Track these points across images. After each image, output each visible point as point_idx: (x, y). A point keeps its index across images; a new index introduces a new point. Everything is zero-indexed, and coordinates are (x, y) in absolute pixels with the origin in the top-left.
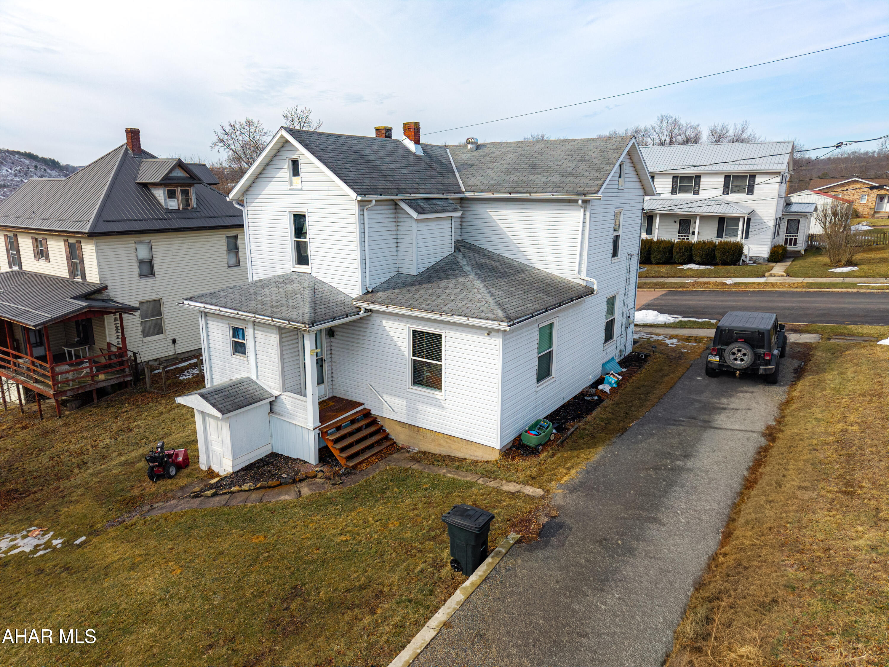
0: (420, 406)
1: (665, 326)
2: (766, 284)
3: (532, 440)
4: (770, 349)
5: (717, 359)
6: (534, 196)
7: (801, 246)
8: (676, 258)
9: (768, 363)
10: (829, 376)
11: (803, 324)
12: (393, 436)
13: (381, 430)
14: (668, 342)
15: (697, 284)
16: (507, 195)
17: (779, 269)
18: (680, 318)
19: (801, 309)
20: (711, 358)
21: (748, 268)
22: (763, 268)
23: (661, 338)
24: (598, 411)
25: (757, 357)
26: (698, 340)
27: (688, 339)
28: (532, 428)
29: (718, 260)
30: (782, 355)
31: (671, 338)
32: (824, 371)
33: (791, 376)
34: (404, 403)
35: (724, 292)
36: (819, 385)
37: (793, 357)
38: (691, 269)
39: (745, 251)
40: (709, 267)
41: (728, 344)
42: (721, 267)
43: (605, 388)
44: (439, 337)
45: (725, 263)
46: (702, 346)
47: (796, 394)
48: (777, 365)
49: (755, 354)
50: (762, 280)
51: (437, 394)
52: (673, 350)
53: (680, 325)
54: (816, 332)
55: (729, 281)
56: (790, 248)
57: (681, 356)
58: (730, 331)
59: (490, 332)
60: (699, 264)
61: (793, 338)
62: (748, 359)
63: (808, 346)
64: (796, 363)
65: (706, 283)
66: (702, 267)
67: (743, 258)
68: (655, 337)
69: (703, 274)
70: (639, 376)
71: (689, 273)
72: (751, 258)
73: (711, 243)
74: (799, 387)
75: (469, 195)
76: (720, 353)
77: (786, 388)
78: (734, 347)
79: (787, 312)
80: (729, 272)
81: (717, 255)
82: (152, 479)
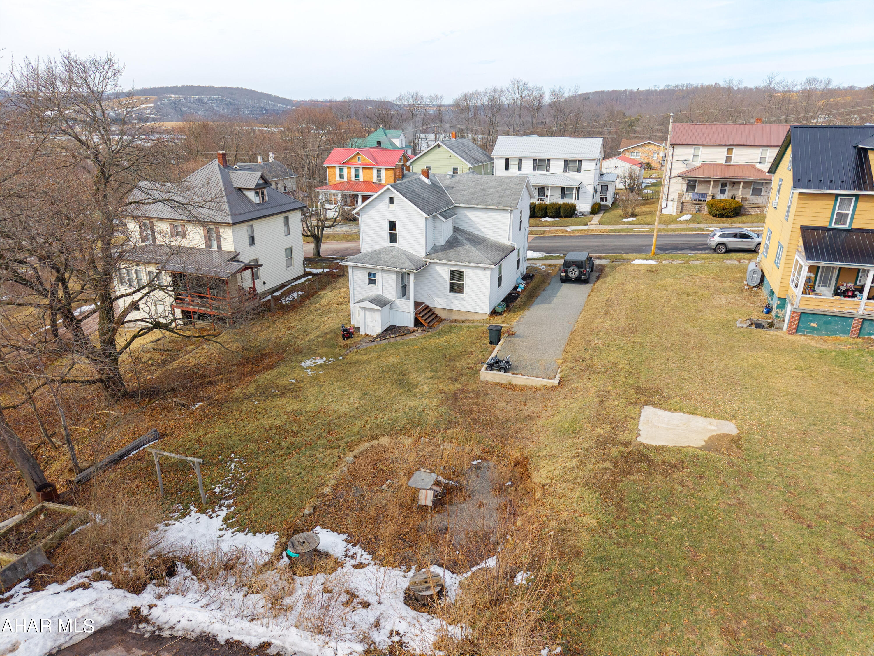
0: (453, 301)
1: (538, 259)
2: (588, 230)
3: (499, 309)
4: (586, 269)
5: (565, 274)
6: (488, 207)
7: (609, 202)
8: (537, 214)
9: (585, 274)
10: (608, 278)
11: (603, 255)
12: (439, 315)
13: (434, 313)
14: (541, 267)
15: (551, 231)
16: (476, 206)
17: (596, 219)
18: (545, 254)
19: (604, 246)
20: (562, 274)
21: (579, 219)
22: (587, 219)
23: (537, 266)
24: (519, 299)
25: (581, 272)
26: (555, 266)
27: (550, 265)
28: (498, 305)
29: (562, 215)
30: (592, 271)
31: (542, 265)
32: (607, 276)
33: (595, 280)
34: (445, 300)
35: (566, 236)
36: (604, 282)
37: (596, 271)
38: (547, 221)
39: (577, 208)
40: (557, 219)
41: (569, 267)
42: (564, 219)
43: (519, 290)
44: (463, 272)
45: (566, 216)
46: (557, 268)
47: (595, 286)
48: (589, 276)
49: (580, 271)
50: (586, 228)
51: (461, 295)
52: (544, 271)
53: (545, 258)
54: (608, 258)
55: (569, 229)
56: (603, 203)
57: (548, 274)
58: (570, 262)
59: (485, 269)
60: (551, 217)
61: (597, 262)
62: (577, 273)
63: (603, 266)
64: (597, 274)
65: (556, 231)
66: (553, 219)
67: (576, 212)
68: (535, 266)
69: (554, 224)
70: (532, 284)
71: (546, 224)
72: (581, 212)
73: (557, 204)
74: (597, 284)
75: (457, 205)
76: (566, 272)
77: (592, 285)
78: (571, 269)
79: (597, 248)
80: (568, 223)
81: (562, 211)
82: (344, 339)
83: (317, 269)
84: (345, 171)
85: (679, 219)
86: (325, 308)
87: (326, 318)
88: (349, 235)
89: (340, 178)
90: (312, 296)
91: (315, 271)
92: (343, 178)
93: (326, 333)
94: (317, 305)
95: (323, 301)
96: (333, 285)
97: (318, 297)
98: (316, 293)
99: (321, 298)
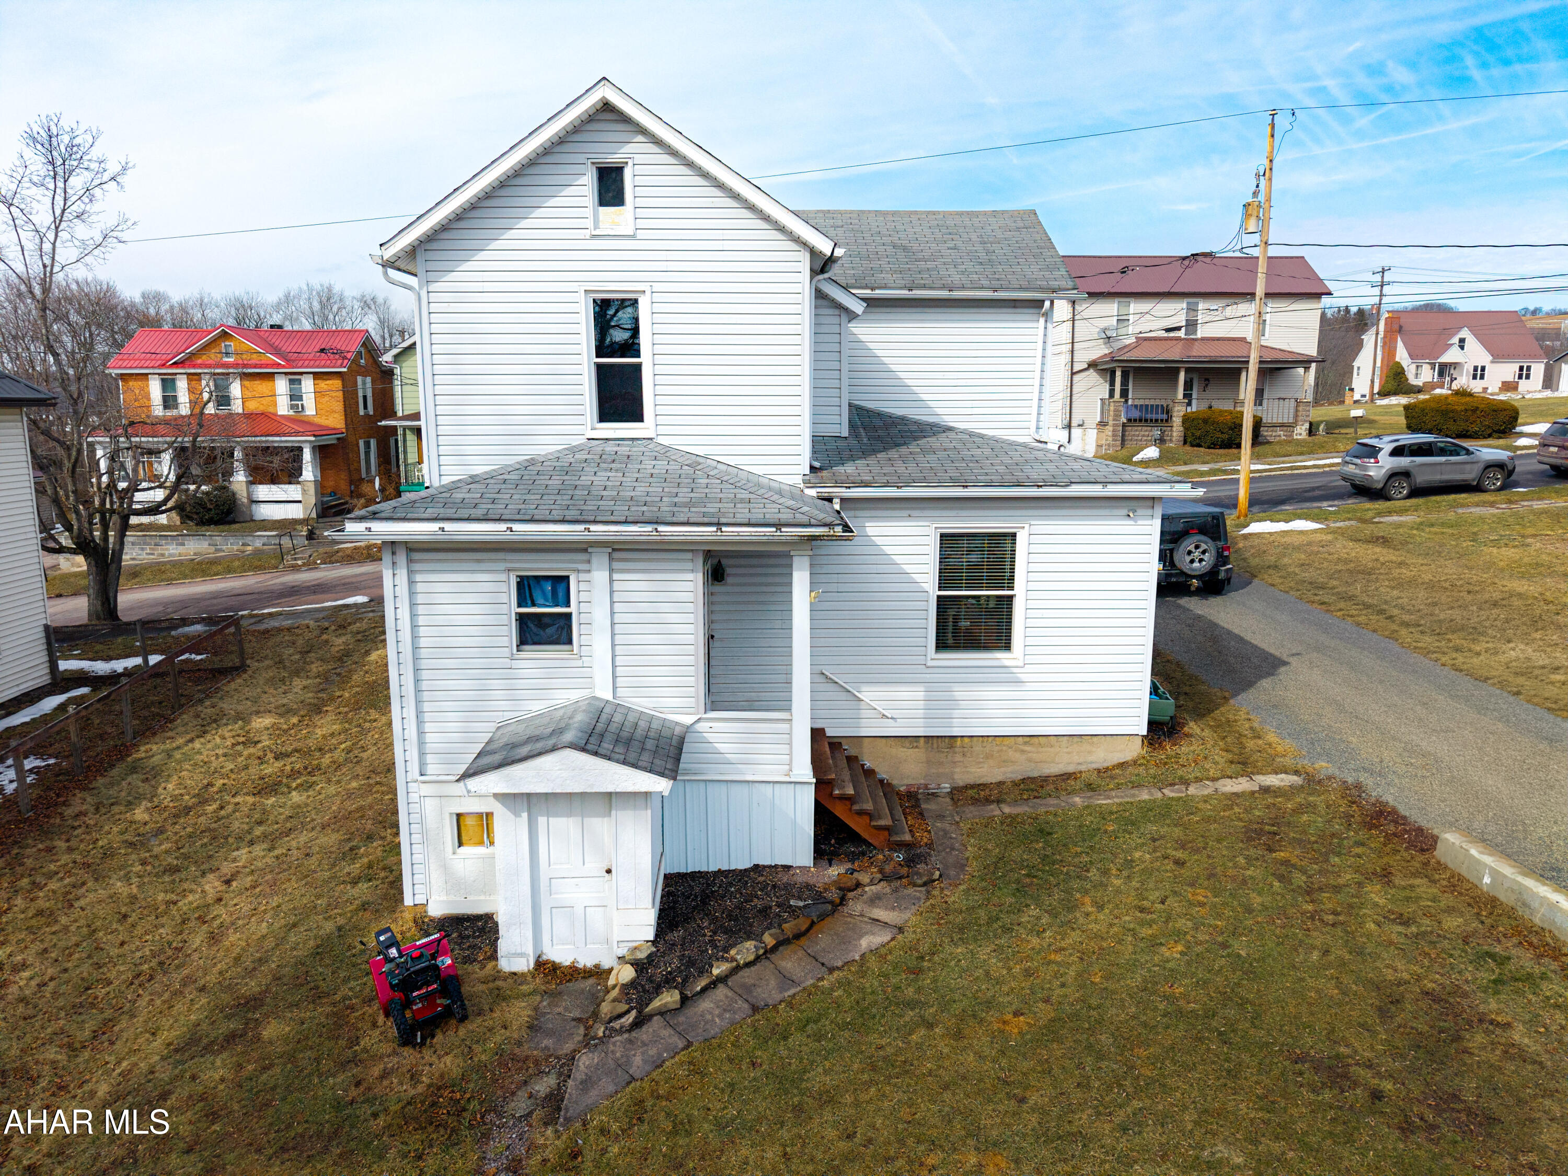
0: (960, 692)
9: (1226, 561)
12: (882, 774)
34: (918, 693)
41: (1176, 540)
49: (1217, 549)
51: (1001, 657)
62: (1209, 558)
78: (1190, 543)
82: (407, 1039)
83: (109, 659)
84: (182, 385)
85: (1135, 459)
86: (185, 826)
87: (212, 885)
88: (213, 562)
89: (166, 407)
90: (101, 767)
91: (101, 667)
92: (176, 406)
93: (253, 1003)
94: (140, 814)
95: (169, 788)
96: (206, 710)
97: (134, 770)
98: (121, 752)
99: (154, 775)
